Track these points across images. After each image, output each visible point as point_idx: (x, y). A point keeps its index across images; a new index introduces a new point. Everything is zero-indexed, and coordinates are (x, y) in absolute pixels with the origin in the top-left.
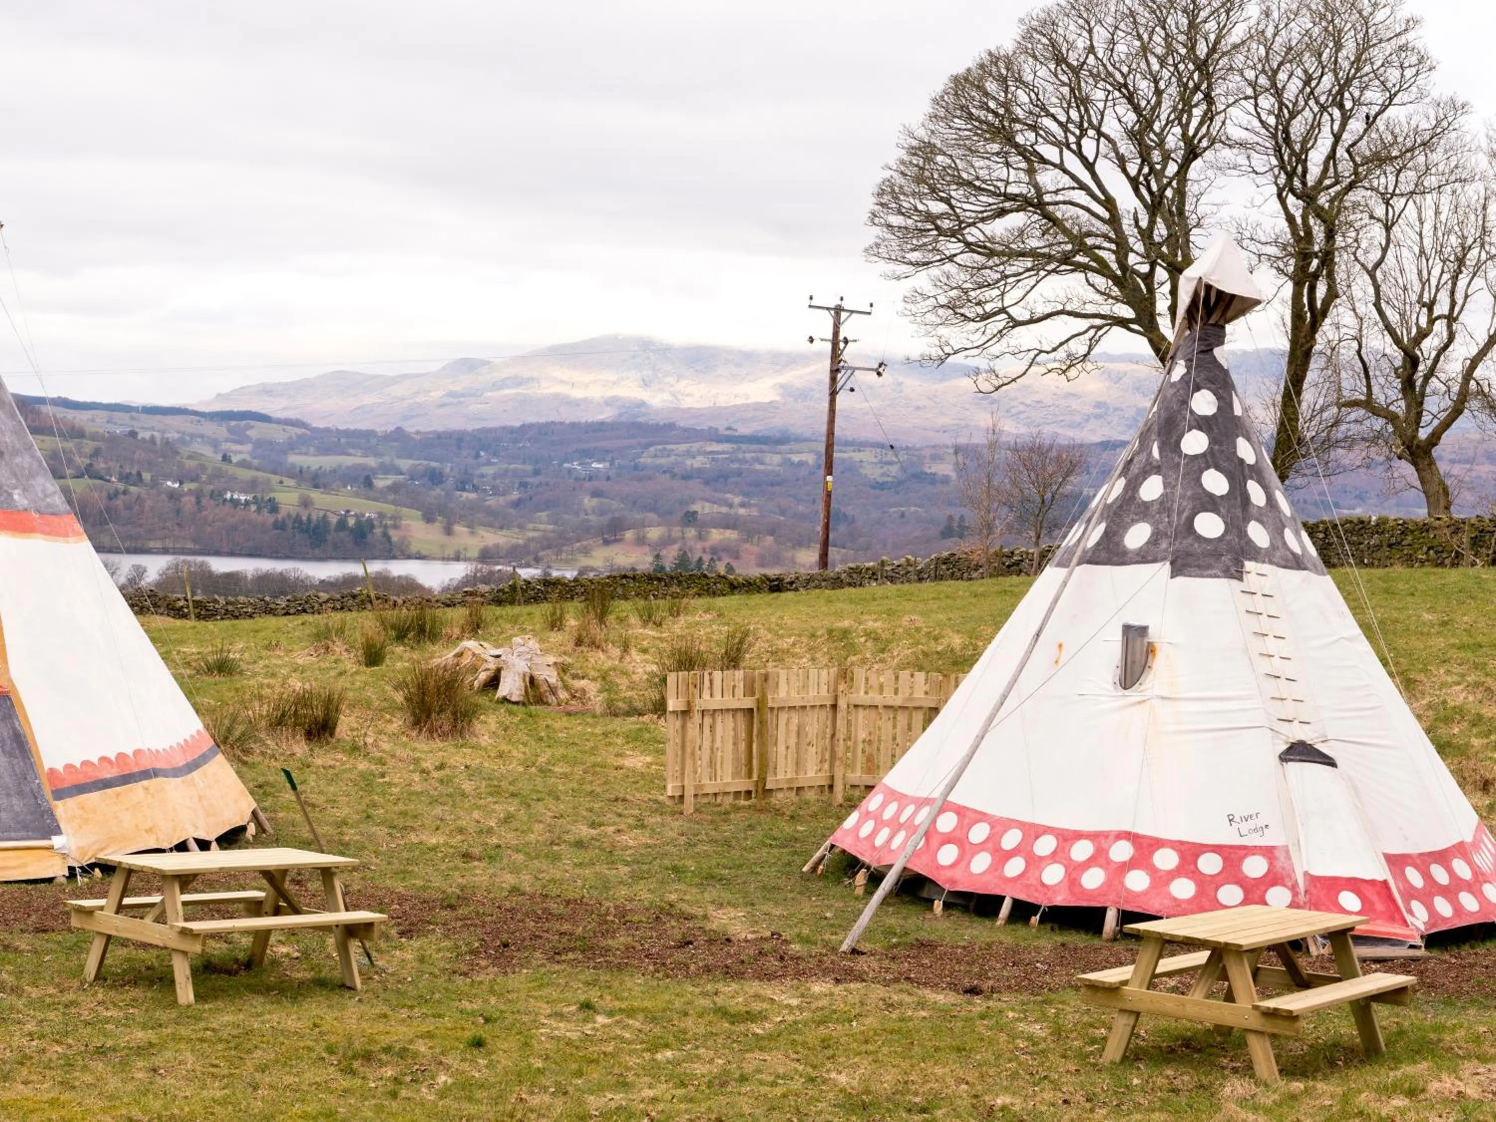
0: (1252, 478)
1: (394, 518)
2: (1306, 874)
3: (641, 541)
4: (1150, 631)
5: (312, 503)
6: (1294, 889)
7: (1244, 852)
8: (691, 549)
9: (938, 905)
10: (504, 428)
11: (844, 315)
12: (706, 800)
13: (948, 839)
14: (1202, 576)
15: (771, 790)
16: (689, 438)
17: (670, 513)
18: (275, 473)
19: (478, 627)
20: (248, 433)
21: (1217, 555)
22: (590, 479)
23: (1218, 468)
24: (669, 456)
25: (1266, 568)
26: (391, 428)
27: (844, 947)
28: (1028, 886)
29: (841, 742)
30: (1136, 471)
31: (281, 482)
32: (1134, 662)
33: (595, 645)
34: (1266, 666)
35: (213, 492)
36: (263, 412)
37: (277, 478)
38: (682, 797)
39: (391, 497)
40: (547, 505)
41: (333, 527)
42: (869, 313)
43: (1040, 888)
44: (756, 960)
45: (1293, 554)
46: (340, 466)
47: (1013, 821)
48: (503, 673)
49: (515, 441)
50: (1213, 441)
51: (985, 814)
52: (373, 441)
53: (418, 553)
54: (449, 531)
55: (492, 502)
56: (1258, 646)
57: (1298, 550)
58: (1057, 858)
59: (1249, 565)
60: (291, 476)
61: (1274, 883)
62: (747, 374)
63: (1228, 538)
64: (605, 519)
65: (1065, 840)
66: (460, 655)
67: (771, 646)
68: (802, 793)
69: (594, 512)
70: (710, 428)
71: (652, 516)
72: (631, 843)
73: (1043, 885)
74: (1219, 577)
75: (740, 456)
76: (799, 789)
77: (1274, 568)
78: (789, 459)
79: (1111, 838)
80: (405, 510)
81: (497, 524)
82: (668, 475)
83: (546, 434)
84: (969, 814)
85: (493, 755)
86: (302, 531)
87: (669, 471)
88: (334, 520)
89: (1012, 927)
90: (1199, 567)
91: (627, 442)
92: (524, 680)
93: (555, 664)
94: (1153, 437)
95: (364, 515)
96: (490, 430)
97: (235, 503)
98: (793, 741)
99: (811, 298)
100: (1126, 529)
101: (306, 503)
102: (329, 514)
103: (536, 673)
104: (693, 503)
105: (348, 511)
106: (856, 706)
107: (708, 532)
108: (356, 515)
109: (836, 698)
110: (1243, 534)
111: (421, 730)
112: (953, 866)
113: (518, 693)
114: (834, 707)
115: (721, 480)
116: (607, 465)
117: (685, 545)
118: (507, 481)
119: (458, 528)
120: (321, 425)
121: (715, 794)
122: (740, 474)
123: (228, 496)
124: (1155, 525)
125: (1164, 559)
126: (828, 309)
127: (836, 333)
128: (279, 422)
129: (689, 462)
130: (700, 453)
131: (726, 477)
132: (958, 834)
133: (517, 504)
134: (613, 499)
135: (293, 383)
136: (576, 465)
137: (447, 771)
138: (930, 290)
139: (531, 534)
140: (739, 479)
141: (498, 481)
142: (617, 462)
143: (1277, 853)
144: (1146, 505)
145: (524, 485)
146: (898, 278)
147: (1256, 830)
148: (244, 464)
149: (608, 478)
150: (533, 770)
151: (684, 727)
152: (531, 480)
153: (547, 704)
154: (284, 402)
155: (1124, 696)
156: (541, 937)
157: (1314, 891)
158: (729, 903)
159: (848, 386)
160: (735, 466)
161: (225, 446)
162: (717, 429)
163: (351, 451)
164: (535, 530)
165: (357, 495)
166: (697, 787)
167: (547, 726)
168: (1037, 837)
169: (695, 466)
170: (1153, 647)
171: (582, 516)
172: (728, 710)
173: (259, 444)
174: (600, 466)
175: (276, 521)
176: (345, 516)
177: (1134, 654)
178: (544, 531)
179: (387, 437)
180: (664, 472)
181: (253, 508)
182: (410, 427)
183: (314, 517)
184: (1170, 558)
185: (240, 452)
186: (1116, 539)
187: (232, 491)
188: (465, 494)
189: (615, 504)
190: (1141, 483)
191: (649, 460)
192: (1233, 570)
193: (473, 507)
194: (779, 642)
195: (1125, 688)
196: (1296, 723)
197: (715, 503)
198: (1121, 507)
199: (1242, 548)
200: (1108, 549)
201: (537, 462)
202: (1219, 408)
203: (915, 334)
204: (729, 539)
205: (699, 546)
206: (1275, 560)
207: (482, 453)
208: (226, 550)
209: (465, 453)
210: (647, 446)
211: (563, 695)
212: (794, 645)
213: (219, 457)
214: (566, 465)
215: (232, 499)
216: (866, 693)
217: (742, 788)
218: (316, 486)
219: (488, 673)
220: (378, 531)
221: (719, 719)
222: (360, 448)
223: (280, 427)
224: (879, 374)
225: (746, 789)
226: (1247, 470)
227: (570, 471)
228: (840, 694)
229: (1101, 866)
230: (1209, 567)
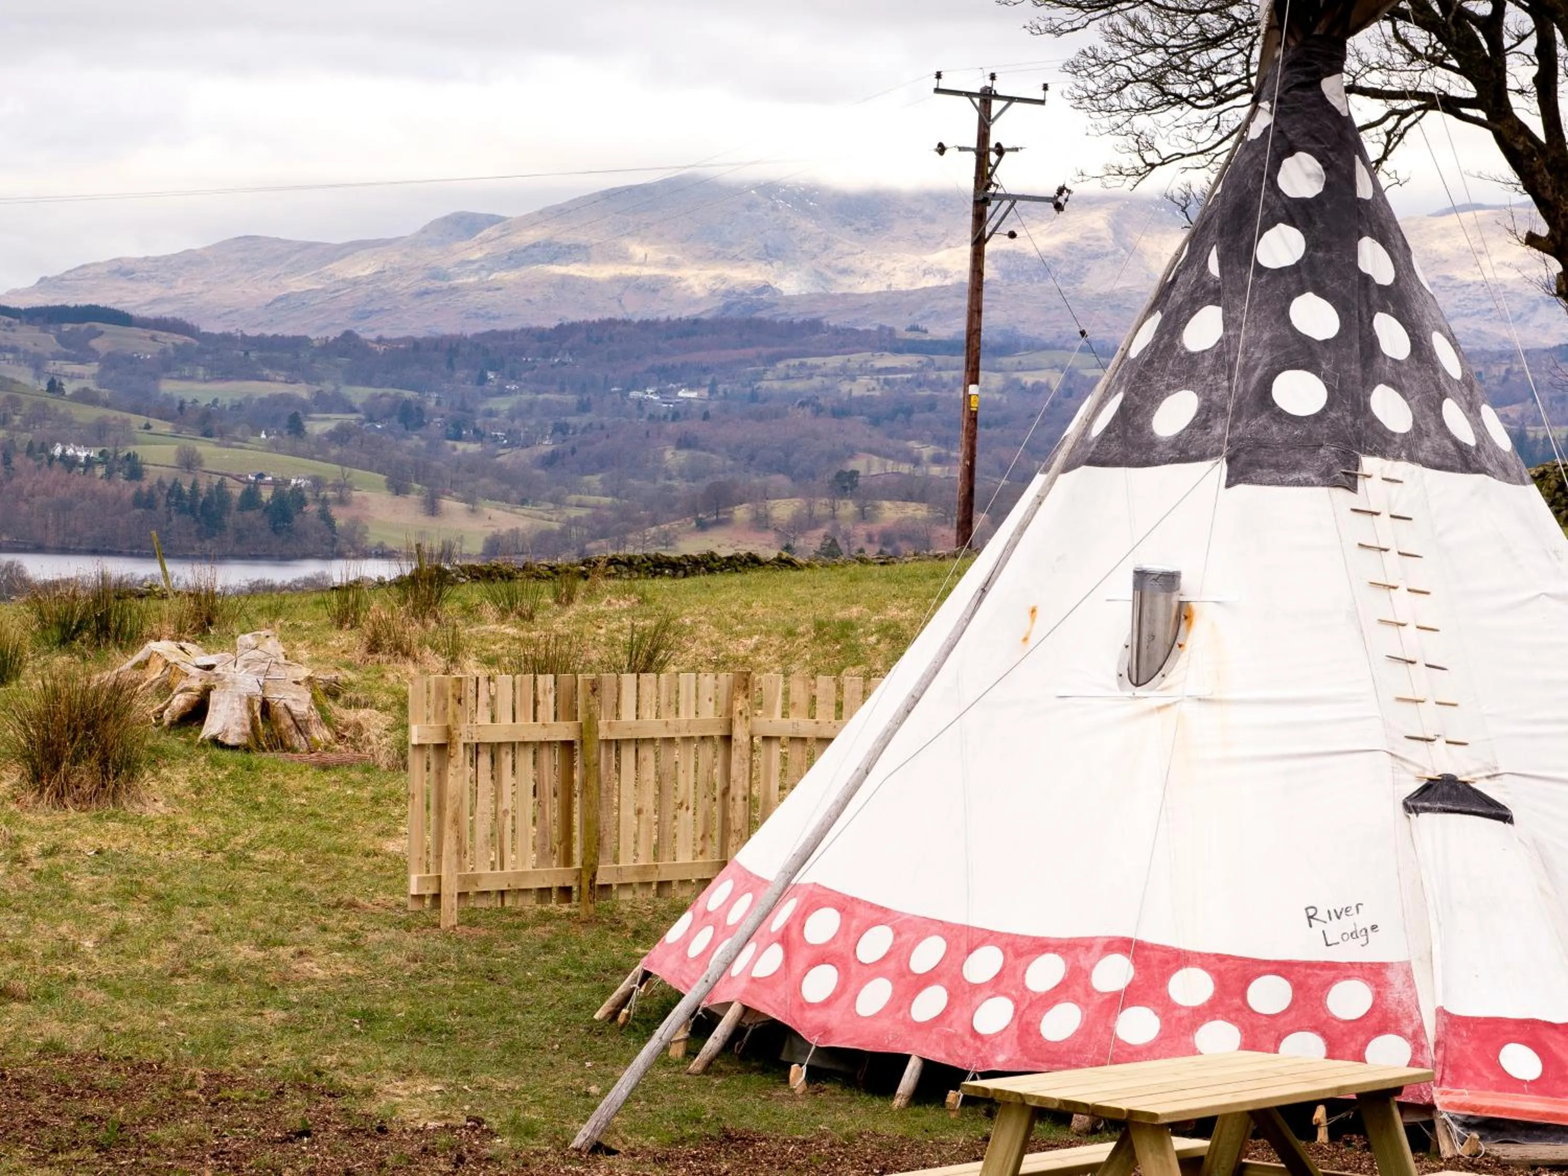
0: (1384, 310)
1: (337, 486)
2: (1441, 1012)
3: (761, 523)
4: (1184, 581)
5: (200, 463)
6: (1416, 1039)
7: (1330, 974)
8: (847, 537)
9: (798, 1075)
10: (528, 332)
11: (996, 105)
12: (483, 903)
13: (822, 956)
14: (1282, 483)
15: (606, 887)
16: (843, 345)
17: (813, 475)
18: (137, 411)
19: (210, 623)
20: (94, 343)
21: (1311, 445)
22: (676, 416)
23: (1321, 292)
24: (810, 377)
25: (1401, 468)
26: (334, 333)
27: (578, 1141)
28: (949, 1038)
29: (739, 801)
30: (1180, 299)
31: (148, 427)
32: (1152, 637)
33: (402, 651)
34: (1390, 641)
35: (31, 444)
36: (119, 307)
37: (142, 420)
38: (437, 897)
39: (334, 452)
40: (602, 463)
41: (235, 502)
42: (1042, 102)
43: (968, 1038)
44: (410, 1162)
45: (1456, 443)
46: (248, 399)
47: (933, 921)
48: (213, 696)
49: (547, 354)
50: (1312, 245)
51: (885, 911)
52: (305, 356)
53: (381, 545)
54: (432, 508)
55: (507, 457)
56: (1380, 604)
57: (1467, 437)
58: (1002, 987)
59: (1369, 463)
60: (163, 416)
61: (1381, 1030)
62: (945, 235)
63: (1333, 415)
64: (700, 486)
65: (1018, 955)
66: (143, 665)
67: (717, 652)
68: (666, 892)
69: (681, 474)
70: (882, 328)
71: (781, 480)
72: (320, 974)
73: (975, 1035)
74: (1312, 484)
75: (933, 376)
76: (661, 884)
77: (1417, 469)
78: (1016, 381)
79: (1097, 949)
80: (358, 473)
81: (514, 495)
82: (808, 410)
83: (599, 340)
84: (861, 911)
85: (155, 832)
86: (182, 511)
87: (809, 402)
88: (236, 490)
89: (916, 1110)
90: (1277, 467)
91: (735, 354)
92: (250, 708)
93: (309, 679)
94: (1212, 237)
95: (289, 482)
96: (504, 335)
97: (70, 463)
98: (649, 803)
99: (939, 76)
100: (1156, 401)
101: (189, 462)
102: (228, 480)
103: (274, 696)
104: (851, 457)
105: (261, 476)
106: (766, 739)
107: (876, 508)
108: (274, 482)
109: (730, 724)
110: (1363, 409)
111: (41, 792)
112: (827, 1003)
113: (238, 729)
114: (727, 739)
115: (901, 416)
116: (705, 393)
117: (836, 528)
118: (532, 422)
119: (447, 503)
120: (217, 328)
121: (502, 893)
122: (931, 406)
123: (58, 450)
124: (1206, 396)
125: (1217, 454)
126: (969, 95)
127: (983, 136)
128: (145, 323)
129: (845, 387)
130: (864, 370)
131: (909, 412)
132: (839, 947)
133: (549, 461)
134: (713, 451)
135: (168, 259)
136: (651, 394)
137: (61, 860)
138: (1106, 50)
139: (573, 513)
140: (931, 415)
141: (517, 423)
142: (720, 388)
143: (1390, 975)
144: (1193, 359)
145: (561, 429)
146: (1057, 31)
147: (1354, 935)
148: (85, 397)
149: (706, 416)
150: (218, 857)
151: (441, 774)
152: (572, 420)
153: (292, 749)
154: (154, 290)
155: (1134, 697)
156: (44, 1124)
157: (1455, 1043)
158: (423, 1070)
159: (1005, 228)
160: (925, 392)
161: (53, 367)
162: (892, 331)
163: (266, 372)
164: (580, 505)
165: (275, 447)
166: (463, 880)
167: (274, 786)
168: (970, 951)
169: (856, 393)
170: (1190, 609)
171: (662, 481)
172: (525, 744)
173: (112, 362)
174: (693, 395)
175: (138, 494)
176: (255, 483)
177: (1152, 621)
178: (597, 507)
179: (330, 349)
180: (802, 404)
181: (100, 471)
182: (367, 332)
183: (203, 487)
184: (1225, 449)
185: (81, 377)
186: (1139, 420)
187: (64, 443)
188: (461, 446)
189: (717, 461)
190: (1186, 322)
191: (776, 385)
192: (1338, 472)
193: (473, 467)
194: (732, 646)
195: (1137, 685)
196: (1440, 743)
197: (888, 456)
198: (1150, 363)
199: (1358, 434)
200: (1124, 439)
201: (583, 389)
202: (1327, 185)
203: (1092, 131)
204: (914, 519)
205: (861, 531)
206: (1421, 455)
207: (491, 375)
208: (51, 544)
209: (460, 374)
210: (773, 360)
211: (321, 734)
212: (757, 649)
213: (43, 385)
214: (634, 394)
215: (63, 456)
216: (785, 714)
217: (554, 883)
218: (207, 434)
219: (188, 696)
220: (312, 508)
221: (506, 760)
222: (282, 368)
223: (148, 333)
224: (1059, 207)
225: (559, 884)
226: (1375, 296)
227: (640, 403)
228: (736, 716)
229: (1076, 1001)
230: (1296, 466)
